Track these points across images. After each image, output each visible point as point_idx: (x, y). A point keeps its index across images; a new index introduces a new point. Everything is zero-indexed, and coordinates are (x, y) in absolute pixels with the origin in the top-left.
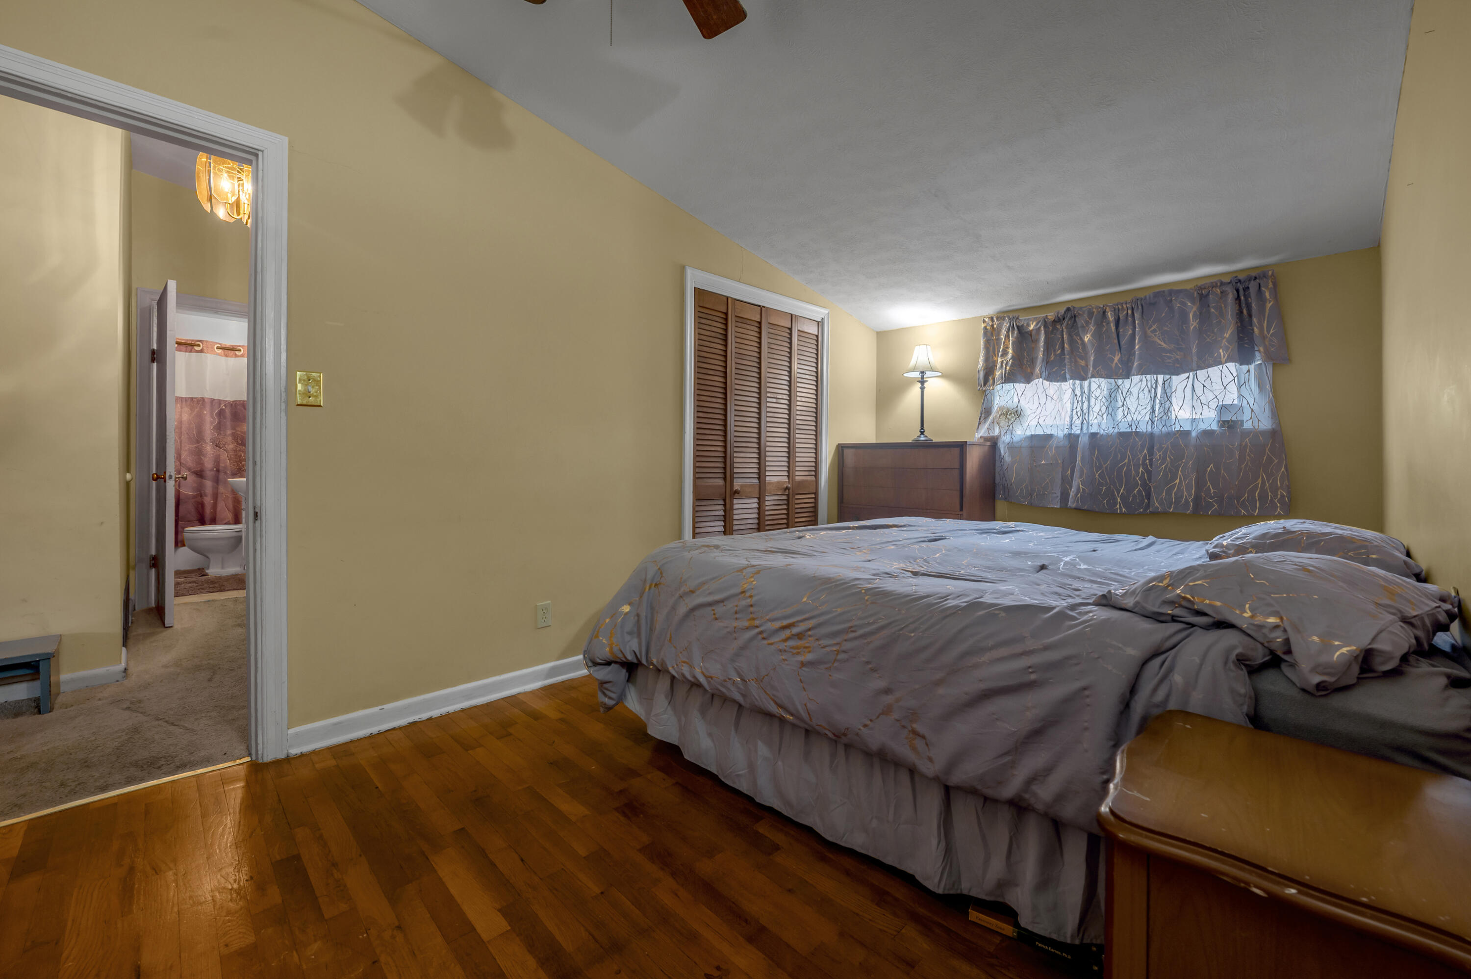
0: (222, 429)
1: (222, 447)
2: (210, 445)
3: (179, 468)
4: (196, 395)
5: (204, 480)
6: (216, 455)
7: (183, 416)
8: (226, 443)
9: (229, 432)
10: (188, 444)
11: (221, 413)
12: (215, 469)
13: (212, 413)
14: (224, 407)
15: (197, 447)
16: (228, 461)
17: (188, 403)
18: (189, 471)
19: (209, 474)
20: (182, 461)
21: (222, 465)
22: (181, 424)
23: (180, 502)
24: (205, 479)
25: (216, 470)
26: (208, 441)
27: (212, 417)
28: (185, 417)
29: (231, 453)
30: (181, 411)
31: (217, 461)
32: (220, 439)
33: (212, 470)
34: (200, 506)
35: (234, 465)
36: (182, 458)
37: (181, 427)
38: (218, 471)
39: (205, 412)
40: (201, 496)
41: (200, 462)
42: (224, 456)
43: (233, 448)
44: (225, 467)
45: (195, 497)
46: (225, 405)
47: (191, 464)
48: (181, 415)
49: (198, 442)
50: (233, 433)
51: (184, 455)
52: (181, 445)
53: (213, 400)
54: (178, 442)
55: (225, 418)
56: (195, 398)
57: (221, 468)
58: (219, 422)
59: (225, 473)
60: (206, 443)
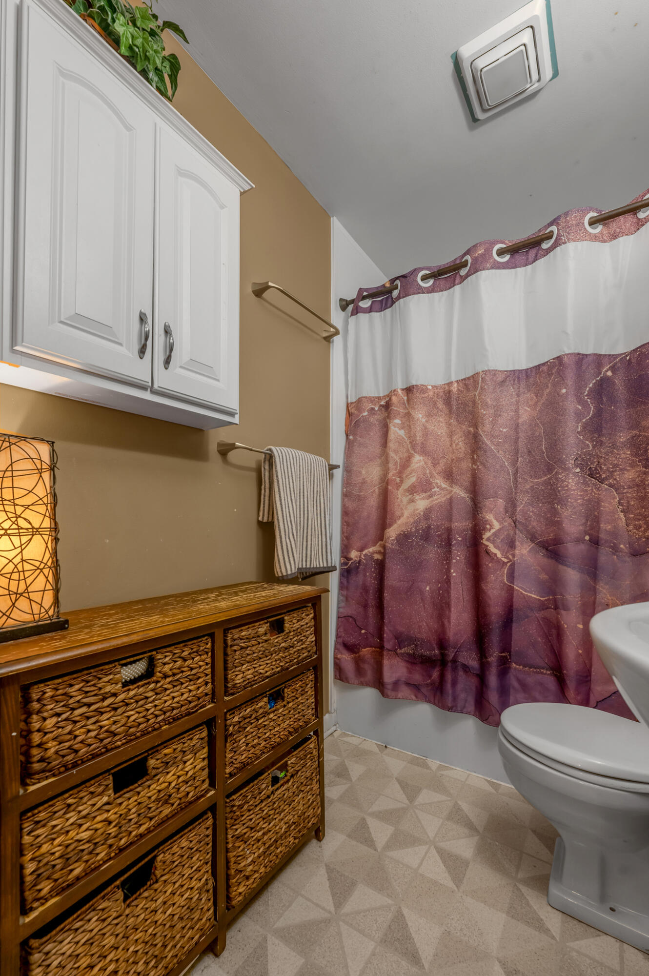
0: (604, 431)
1: (606, 479)
2: (576, 474)
3: (512, 533)
4: (546, 355)
5: (560, 566)
6: (589, 501)
7: (521, 412)
8: (615, 466)
9: (623, 437)
10: (531, 477)
11: (602, 389)
12: (587, 538)
13: (579, 389)
14: (609, 373)
15: (547, 483)
16: (622, 515)
17: (531, 380)
18: (532, 540)
19: (574, 550)
20: (519, 517)
21: (605, 526)
22: (517, 433)
23: (515, 613)
24: (562, 564)
25: (590, 540)
26: (570, 463)
27: (580, 401)
28: (526, 414)
29: (630, 493)
30: (518, 402)
31: (593, 515)
32: (598, 457)
33: (579, 540)
34: (554, 631)
35: (638, 527)
36: (518, 509)
37: (517, 438)
38: (595, 542)
39: (564, 391)
40: (556, 608)
41: (553, 520)
42: (610, 503)
43: (633, 480)
44: (614, 534)
45: (543, 606)
46: (613, 369)
47: (535, 524)
48: (517, 411)
49: (550, 469)
50: (633, 437)
51: (523, 500)
52: (516, 480)
53: (580, 358)
54: (509, 473)
55: (612, 400)
56: (544, 364)
57: (602, 536)
58: (599, 413)
59: (615, 549)
60: (566, 469)
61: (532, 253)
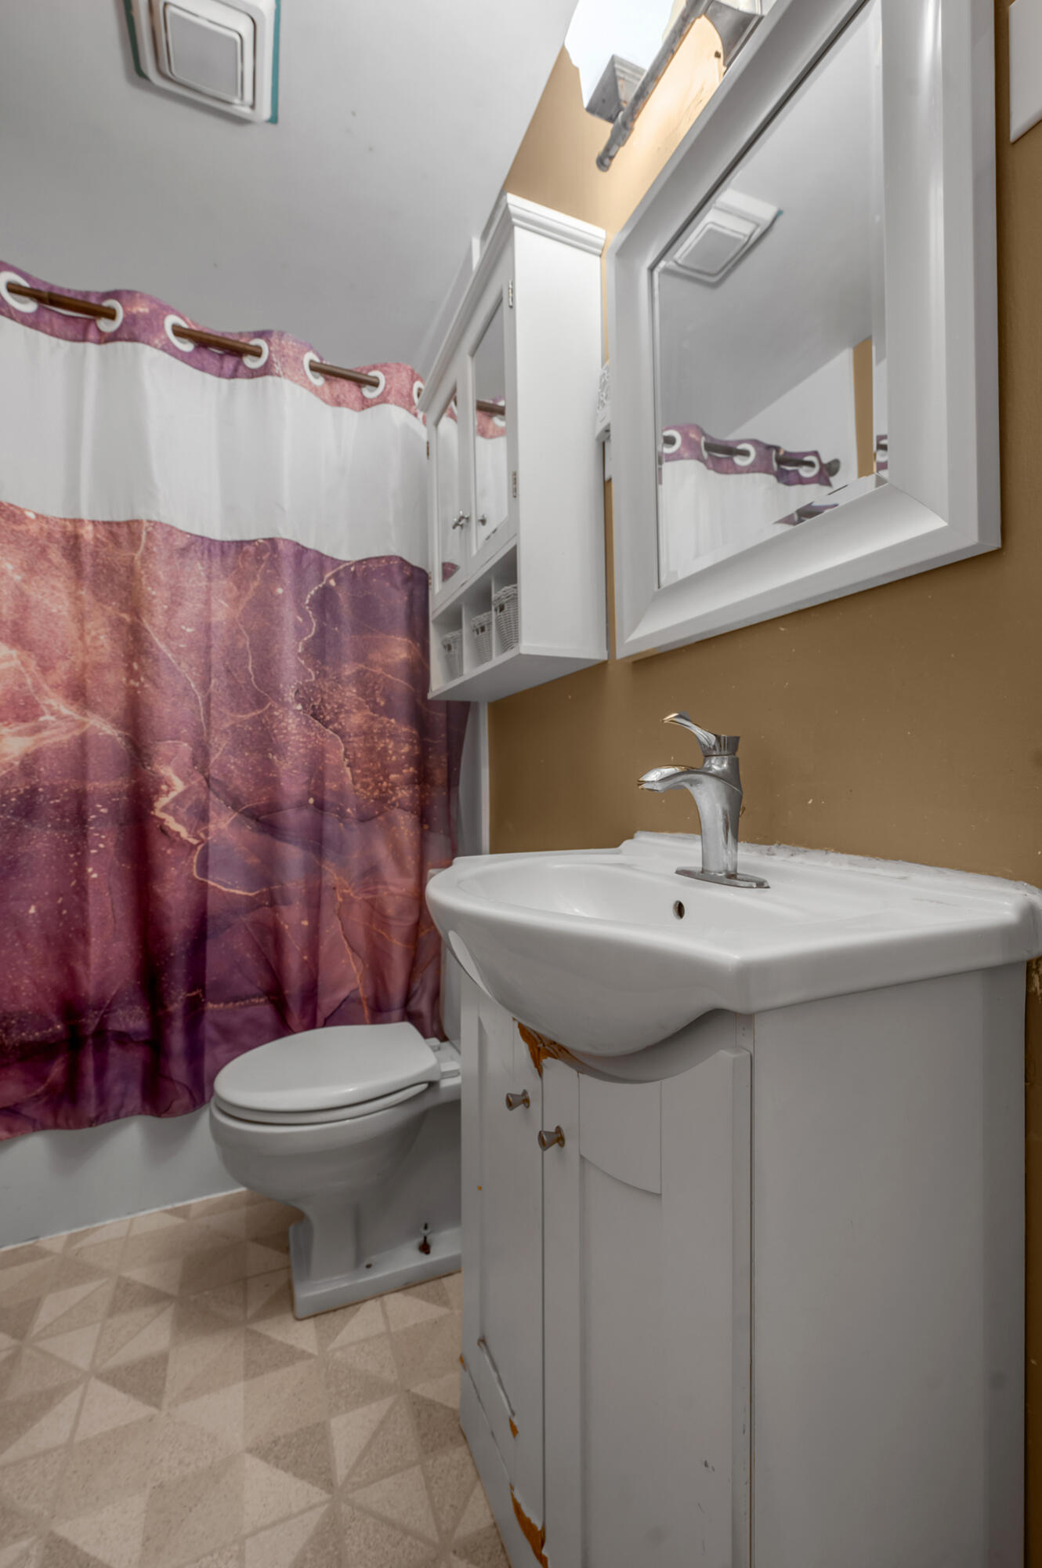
0: (328, 658)
1: (331, 722)
2: (296, 712)
3: (203, 797)
4: (254, 531)
5: (278, 843)
6: (313, 750)
7: (214, 606)
8: (341, 706)
9: (348, 670)
10: (232, 710)
11: (325, 601)
12: (311, 801)
13: (299, 595)
14: (332, 583)
15: (256, 721)
16: (348, 770)
17: (230, 561)
18: (235, 808)
19: (293, 818)
20: (214, 772)
21: (331, 785)
22: (209, 638)
23: (210, 924)
24: (280, 839)
25: (315, 804)
26: (290, 696)
27: (301, 611)
28: (222, 612)
29: (357, 743)
30: (209, 589)
31: (317, 771)
32: (323, 692)
33: (301, 805)
34: (270, 938)
35: (365, 786)
36: (212, 760)
37: (209, 647)
38: (320, 806)
39: (280, 591)
40: (273, 903)
41: (266, 777)
42: (336, 755)
43: (360, 727)
44: (340, 794)
45: (253, 905)
46: (334, 576)
47: (239, 782)
48: (207, 603)
49: (260, 702)
50: (358, 672)
51: (220, 746)
52: (208, 713)
53: (301, 553)
54: (197, 702)
55: (336, 620)
56: (250, 542)
57: (328, 799)
58: (322, 632)
59: (342, 815)
60: (284, 704)
61: (230, 363)
